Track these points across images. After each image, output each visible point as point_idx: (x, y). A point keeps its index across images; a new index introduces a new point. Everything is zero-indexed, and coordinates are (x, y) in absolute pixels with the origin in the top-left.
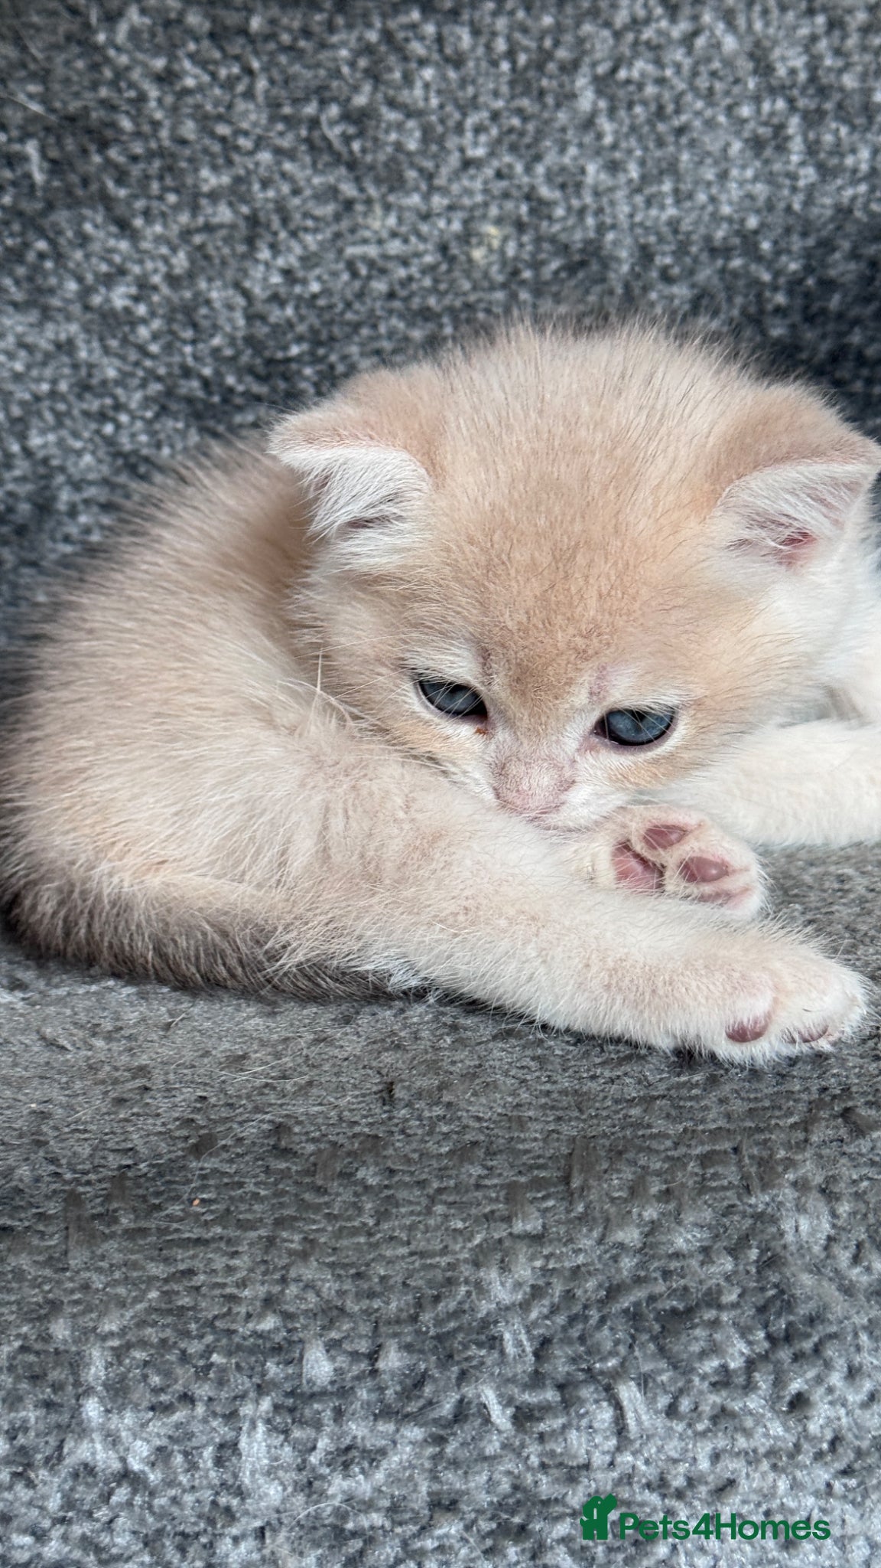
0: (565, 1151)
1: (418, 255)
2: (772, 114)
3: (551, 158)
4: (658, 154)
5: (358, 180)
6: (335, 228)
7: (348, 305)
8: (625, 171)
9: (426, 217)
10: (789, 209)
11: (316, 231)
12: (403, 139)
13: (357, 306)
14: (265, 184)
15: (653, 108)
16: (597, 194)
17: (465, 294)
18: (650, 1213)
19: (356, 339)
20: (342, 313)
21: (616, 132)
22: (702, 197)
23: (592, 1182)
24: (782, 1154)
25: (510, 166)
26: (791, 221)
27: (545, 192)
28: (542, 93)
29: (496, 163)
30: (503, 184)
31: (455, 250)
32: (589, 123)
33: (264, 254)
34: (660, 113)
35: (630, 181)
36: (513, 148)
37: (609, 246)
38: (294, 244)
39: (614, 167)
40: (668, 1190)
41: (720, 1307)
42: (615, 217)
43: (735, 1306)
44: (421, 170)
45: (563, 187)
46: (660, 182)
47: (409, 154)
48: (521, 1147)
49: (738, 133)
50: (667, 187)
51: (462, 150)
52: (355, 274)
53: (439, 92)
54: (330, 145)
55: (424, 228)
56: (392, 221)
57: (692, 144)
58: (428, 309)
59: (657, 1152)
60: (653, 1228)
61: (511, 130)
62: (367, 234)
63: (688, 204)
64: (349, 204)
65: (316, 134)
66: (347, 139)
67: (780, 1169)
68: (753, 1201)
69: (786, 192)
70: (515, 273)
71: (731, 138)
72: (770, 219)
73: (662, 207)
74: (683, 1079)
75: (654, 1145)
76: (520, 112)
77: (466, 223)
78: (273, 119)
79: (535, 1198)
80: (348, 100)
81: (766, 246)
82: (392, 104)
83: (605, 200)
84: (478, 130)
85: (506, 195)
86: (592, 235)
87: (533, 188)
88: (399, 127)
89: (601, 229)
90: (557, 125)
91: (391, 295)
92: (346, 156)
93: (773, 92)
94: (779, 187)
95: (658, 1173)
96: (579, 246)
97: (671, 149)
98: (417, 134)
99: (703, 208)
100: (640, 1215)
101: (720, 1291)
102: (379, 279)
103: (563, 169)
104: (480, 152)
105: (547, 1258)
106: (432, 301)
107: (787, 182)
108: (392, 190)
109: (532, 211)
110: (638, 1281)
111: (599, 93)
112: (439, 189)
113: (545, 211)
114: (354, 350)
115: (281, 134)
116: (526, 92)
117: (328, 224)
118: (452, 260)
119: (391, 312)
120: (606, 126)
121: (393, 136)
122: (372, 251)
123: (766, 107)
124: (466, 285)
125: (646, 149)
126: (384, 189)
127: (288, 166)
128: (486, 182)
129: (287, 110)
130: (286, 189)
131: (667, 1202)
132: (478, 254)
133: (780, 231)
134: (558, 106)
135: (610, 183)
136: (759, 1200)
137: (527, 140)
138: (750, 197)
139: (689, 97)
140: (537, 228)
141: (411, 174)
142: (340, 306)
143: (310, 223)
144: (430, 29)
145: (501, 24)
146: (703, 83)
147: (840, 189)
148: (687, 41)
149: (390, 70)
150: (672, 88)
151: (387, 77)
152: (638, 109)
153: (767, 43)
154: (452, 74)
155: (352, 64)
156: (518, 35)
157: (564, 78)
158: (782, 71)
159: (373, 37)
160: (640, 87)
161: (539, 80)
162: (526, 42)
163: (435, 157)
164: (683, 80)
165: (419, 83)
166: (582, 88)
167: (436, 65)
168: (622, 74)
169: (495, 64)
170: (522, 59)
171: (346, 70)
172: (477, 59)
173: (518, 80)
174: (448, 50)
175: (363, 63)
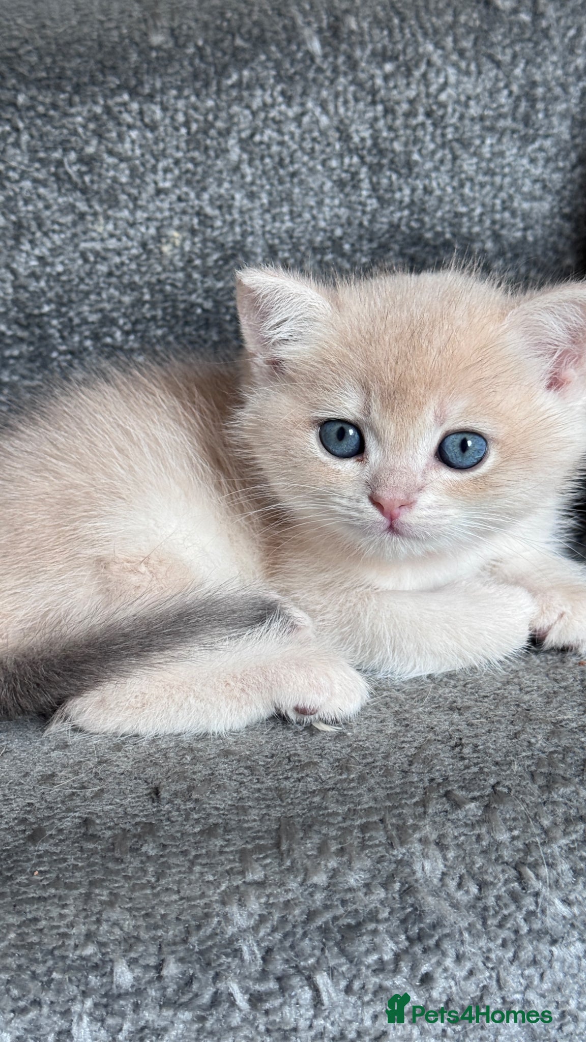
0: (275, 827)
1: (127, 249)
2: (350, 165)
3: (213, 189)
4: (280, 188)
5: (88, 200)
6: (73, 230)
7: (82, 280)
8: (260, 198)
9: (132, 225)
10: (361, 225)
11: (61, 232)
12: (118, 175)
13: (87, 281)
14: (27, 201)
15: (277, 159)
16: (241, 212)
17: (158, 274)
18: (333, 863)
19: (87, 302)
20: (77, 285)
21: (253, 174)
22: (307, 216)
23: (294, 846)
24: (410, 822)
25: (187, 194)
26: (363, 232)
27: (209, 210)
28: (207, 148)
29: (177, 192)
30: (183, 205)
31: (151, 246)
32: (236, 169)
33: (26, 247)
34: (281, 163)
35: (262, 205)
36: (189, 183)
37: (249, 245)
38: (45, 240)
39: (252, 196)
40: (342, 848)
41: (378, 921)
42: (252, 227)
43: (387, 920)
44: (129, 195)
45: (220, 208)
46: (281, 206)
47: (121, 184)
48: (246, 825)
49: (329, 177)
50: (285, 209)
51: (156, 183)
52: (86, 260)
53: (141, 146)
54: (70, 177)
55: (132, 232)
57: (301, 182)
58: (134, 283)
59: (333, 824)
60: (334, 873)
61: (187, 171)
62: (94, 235)
63: (299, 220)
64: (82, 216)
65: (61, 170)
66: (81, 174)
67: (410, 831)
68: (395, 852)
69: (359, 214)
70: (190, 261)
71: (325, 179)
72: (349, 231)
73: (283, 222)
74: (344, 776)
75: (331, 820)
76: (193, 160)
77: (158, 229)
78: (32, 160)
79: (258, 858)
80: (82, 149)
81: (347, 247)
82: (111, 153)
83: (247, 217)
84: (166, 170)
85: (184, 212)
86: (239, 238)
87: (201, 208)
88: (115, 167)
89: (244, 234)
90: (216, 169)
91: (110, 274)
92: (80, 185)
93: (351, 152)
94: (355, 210)
95: (335, 838)
96: (231, 245)
97: (288, 185)
98: (127, 172)
99: (308, 222)
100: (326, 865)
101: (377, 911)
102: (102, 264)
103: (221, 196)
104: (168, 184)
105: (268, 896)
106: (137, 278)
107: (360, 208)
108: (110, 207)
109: (201, 223)
110: (327, 907)
111: (243, 149)
112: (141, 207)
113: (209, 222)
114: (86, 308)
115: (38, 170)
116: (196, 148)
117: (68, 228)
118: (149, 252)
119: (110, 284)
120: (247, 170)
121: (111, 173)
122: (98, 246)
123: (347, 161)
124: (159, 269)
125: (272, 185)
126: (105, 206)
127: (42, 191)
128: (171, 203)
129: (42, 155)
130: (40, 205)
131: (342, 856)
132: (166, 249)
133: (355, 237)
134: (217, 157)
135: (250, 206)
136: (399, 852)
137: (198, 177)
138: (337, 216)
139: (299, 154)
140: (204, 233)
141: (123, 197)
142: (77, 280)
143: (56, 227)
144: (135, 106)
145: (181, 104)
146: (307, 145)
147: (392, 212)
148: (298, 119)
149: (109, 131)
150: (288, 147)
151: (107, 135)
152: (267, 160)
153: (347, 121)
154: (149, 135)
155: (85, 127)
156: (191, 112)
157: (221, 140)
158: (356, 139)
159: (98, 110)
160: (269, 146)
161: (205, 140)
162: (196, 116)
163: (138, 187)
164: (295, 143)
165: (128, 140)
166: (232, 146)
167: (139, 129)
168: (257, 138)
169: (177, 129)
170: (194, 127)
171: (80, 130)
172: (166, 126)
173: (192, 140)
174: (147, 120)
175: (92, 126)
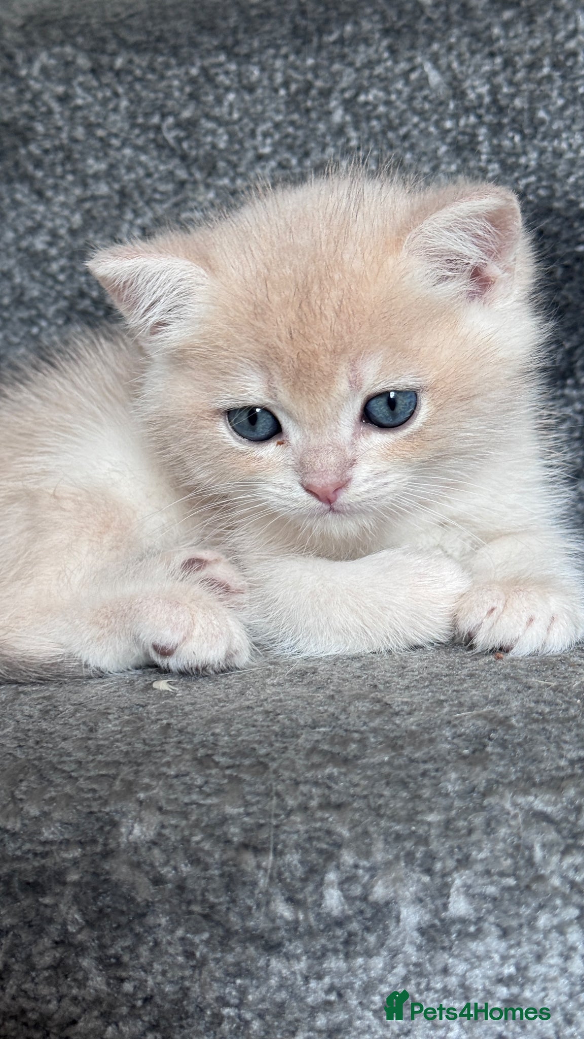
2: (466, 126)
3: (315, 155)
5: (188, 168)
6: (174, 199)
9: (234, 193)
11: (161, 202)
12: (216, 141)
14: (129, 169)
15: (384, 122)
21: (359, 138)
28: (308, 111)
29: (278, 158)
30: (283, 172)
32: (340, 131)
33: (129, 216)
34: (390, 126)
36: (290, 148)
38: (146, 209)
47: (221, 151)
49: (443, 139)
51: (255, 148)
53: (239, 109)
54: (168, 144)
56: (211, 195)
57: (412, 148)
61: (287, 136)
62: (195, 204)
64: (182, 184)
65: (159, 137)
66: (179, 140)
67: (137, 790)
71: (438, 143)
76: (292, 123)
78: (133, 126)
80: (179, 114)
82: (208, 117)
84: (266, 135)
88: (213, 133)
90: (319, 132)
92: (179, 152)
93: (467, 111)
97: (398, 150)
98: (225, 137)
101: (67, 872)
104: (267, 150)
108: (210, 174)
111: (346, 110)
112: (241, 175)
115: (138, 136)
116: (297, 109)
117: (169, 197)
120: (353, 134)
121: (209, 139)
123: (462, 122)
125: (380, 150)
126: (204, 175)
127: (143, 158)
128: (271, 171)
129: (140, 120)
130: (141, 172)
134: (319, 119)
137: (298, 142)
139: (409, 114)
141: (222, 165)
143: (157, 196)
144: (233, 67)
145: (279, 63)
146: (417, 104)
147: (517, 180)
148: (406, 75)
149: (206, 94)
150: (396, 108)
151: (204, 98)
152: (374, 123)
153: (460, 76)
154: (247, 97)
155: (181, 90)
156: (291, 72)
157: (323, 100)
158: (472, 96)
159: (194, 71)
160: (375, 107)
161: (305, 101)
162: (296, 75)
163: (236, 152)
164: (403, 102)
165: (226, 104)
166: (336, 108)
167: (237, 91)
168: (362, 98)
169: (276, 91)
170: (293, 87)
171: (177, 94)
172: (264, 87)
173: (293, 102)
174: (245, 82)
175: (188, 89)
